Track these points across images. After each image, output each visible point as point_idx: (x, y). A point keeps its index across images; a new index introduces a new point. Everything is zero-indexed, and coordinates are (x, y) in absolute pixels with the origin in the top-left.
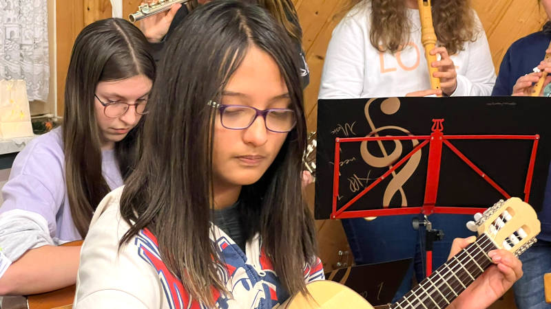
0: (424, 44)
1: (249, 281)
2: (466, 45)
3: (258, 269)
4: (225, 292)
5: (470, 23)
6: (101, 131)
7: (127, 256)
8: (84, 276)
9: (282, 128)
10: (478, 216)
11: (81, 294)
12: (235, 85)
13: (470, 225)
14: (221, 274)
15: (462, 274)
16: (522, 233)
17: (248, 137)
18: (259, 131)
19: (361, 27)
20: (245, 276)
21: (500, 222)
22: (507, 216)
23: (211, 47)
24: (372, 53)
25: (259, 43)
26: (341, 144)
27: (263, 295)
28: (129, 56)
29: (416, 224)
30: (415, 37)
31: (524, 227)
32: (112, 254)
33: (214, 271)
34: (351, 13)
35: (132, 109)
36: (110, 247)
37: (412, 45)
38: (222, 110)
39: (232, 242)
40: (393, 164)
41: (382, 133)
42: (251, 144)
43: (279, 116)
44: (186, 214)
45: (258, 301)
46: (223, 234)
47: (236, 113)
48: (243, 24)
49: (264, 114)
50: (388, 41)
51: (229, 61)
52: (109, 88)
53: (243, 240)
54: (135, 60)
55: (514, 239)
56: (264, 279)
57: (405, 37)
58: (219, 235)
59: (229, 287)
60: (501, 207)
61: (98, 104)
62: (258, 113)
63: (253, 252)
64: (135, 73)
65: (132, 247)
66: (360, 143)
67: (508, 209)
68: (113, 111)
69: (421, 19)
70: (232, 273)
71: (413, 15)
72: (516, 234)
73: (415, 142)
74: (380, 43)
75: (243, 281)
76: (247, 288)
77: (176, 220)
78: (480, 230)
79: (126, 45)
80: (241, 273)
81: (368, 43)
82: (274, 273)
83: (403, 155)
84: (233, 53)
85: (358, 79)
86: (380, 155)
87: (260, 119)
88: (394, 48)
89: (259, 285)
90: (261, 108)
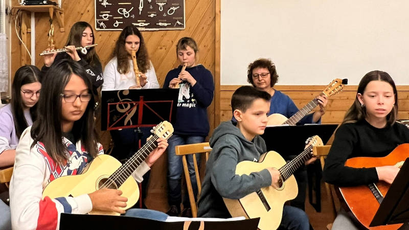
0: (134, 70)
1: (77, 157)
2: (148, 70)
3: (81, 152)
4: (69, 160)
5: (149, 63)
6: (24, 104)
7: (33, 152)
8: (17, 160)
9: (86, 101)
10: (154, 128)
11: (16, 166)
12: (68, 88)
13: (152, 131)
14: (67, 154)
15: (149, 148)
16: (168, 132)
17: (75, 104)
18: (78, 102)
19: (114, 66)
20: (76, 154)
21: (161, 129)
22: (163, 127)
23: (59, 76)
24: (117, 73)
25: (75, 73)
26: (110, 105)
27: (82, 161)
28: (33, 75)
29: (135, 131)
30: (132, 69)
31: (169, 131)
32: (28, 152)
33: (65, 154)
34: (111, 61)
35: (35, 94)
36: (27, 149)
37: (131, 71)
38: (65, 97)
39: (71, 143)
40: (127, 111)
41: (123, 101)
42: (76, 107)
43: (84, 96)
44: (53, 136)
45: (81, 163)
46: (67, 140)
47: (69, 97)
48: (69, 67)
49: (79, 96)
50: (123, 70)
51: (65, 80)
52: (26, 87)
53: (75, 143)
54: (35, 77)
55: (166, 135)
56: (83, 155)
57: (128, 69)
58: (66, 141)
59: (70, 159)
60: (161, 124)
61: (22, 93)
62: (77, 96)
63: (79, 145)
64: (36, 81)
65: (35, 149)
66: (116, 105)
67: (164, 125)
68: (27, 96)
69: (133, 63)
70: (71, 154)
71: (131, 62)
72: (166, 133)
73: (134, 104)
74: (121, 71)
75: (75, 157)
76: (77, 159)
77: (50, 137)
78: (154, 132)
79: (32, 72)
80: (75, 154)
81: (116, 71)
82: (86, 152)
83: (130, 108)
84: (66, 77)
85: (113, 82)
86: (123, 108)
87: (78, 98)
88: (125, 72)
89: (81, 157)
90: (78, 94)
